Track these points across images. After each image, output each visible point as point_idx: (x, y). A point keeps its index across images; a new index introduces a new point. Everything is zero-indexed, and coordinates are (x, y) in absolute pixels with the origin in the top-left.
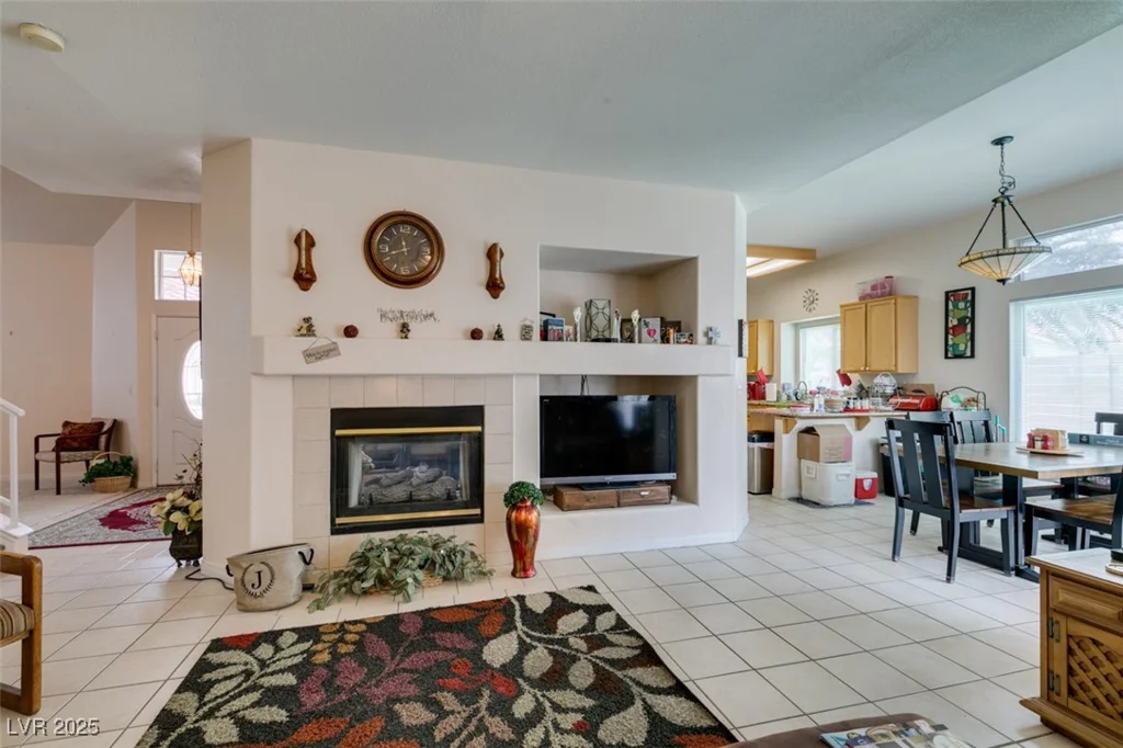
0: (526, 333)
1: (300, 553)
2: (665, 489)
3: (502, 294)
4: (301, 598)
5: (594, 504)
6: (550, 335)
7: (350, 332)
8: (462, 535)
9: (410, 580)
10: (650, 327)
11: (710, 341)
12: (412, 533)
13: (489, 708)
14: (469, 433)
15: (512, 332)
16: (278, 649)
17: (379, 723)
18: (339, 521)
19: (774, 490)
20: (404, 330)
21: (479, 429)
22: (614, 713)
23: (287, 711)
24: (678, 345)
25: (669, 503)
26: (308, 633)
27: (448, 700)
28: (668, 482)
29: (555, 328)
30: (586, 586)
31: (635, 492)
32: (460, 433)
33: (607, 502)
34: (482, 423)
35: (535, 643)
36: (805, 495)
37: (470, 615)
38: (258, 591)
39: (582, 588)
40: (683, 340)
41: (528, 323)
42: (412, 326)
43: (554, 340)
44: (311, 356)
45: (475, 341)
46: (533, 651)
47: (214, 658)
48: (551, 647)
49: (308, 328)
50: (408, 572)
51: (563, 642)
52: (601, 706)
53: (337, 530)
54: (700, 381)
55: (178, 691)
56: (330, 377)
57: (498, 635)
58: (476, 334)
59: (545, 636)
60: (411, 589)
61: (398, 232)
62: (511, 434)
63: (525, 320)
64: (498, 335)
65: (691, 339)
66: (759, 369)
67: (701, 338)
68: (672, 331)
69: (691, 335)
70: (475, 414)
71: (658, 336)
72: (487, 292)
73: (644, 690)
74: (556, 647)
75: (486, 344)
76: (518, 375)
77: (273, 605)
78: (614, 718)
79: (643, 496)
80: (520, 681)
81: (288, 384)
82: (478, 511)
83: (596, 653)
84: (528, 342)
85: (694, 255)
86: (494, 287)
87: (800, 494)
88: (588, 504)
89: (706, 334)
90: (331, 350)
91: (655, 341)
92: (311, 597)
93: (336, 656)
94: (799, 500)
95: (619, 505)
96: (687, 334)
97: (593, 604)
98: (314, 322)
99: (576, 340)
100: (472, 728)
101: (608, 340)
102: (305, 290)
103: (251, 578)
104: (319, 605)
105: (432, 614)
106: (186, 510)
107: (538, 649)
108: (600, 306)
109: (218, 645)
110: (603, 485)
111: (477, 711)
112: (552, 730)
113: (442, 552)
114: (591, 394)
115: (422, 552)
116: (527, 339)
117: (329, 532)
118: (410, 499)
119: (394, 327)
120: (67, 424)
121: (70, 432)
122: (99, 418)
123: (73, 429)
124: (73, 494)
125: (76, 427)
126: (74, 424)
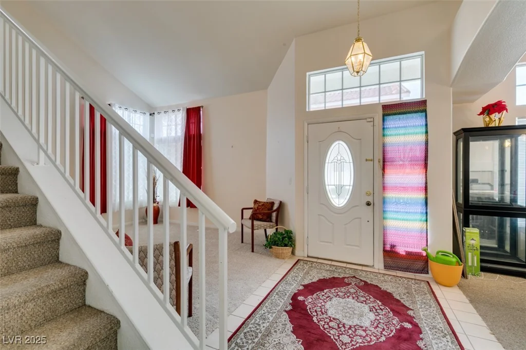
120: (256, 202)
121: (258, 208)
122: (271, 199)
123: (259, 206)
124: (261, 254)
125: (260, 204)
126: (260, 202)
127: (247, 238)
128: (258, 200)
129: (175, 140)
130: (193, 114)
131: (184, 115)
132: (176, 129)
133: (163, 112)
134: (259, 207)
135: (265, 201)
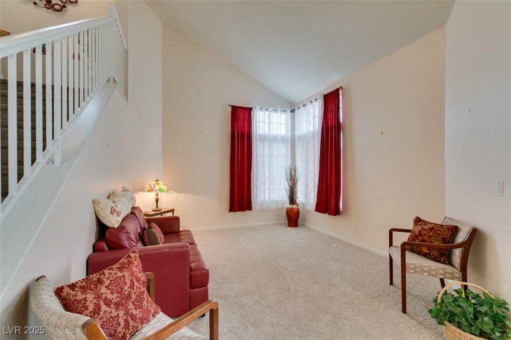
120: (418, 221)
121: (420, 232)
122: (452, 219)
123: (423, 229)
124: (420, 323)
125: (426, 227)
126: (425, 223)
128: (423, 218)
129: (313, 135)
130: (331, 100)
131: (321, 104)
132: (314, 122)
133: (301, 107)
134: (424, 232)
135: (439, 222)
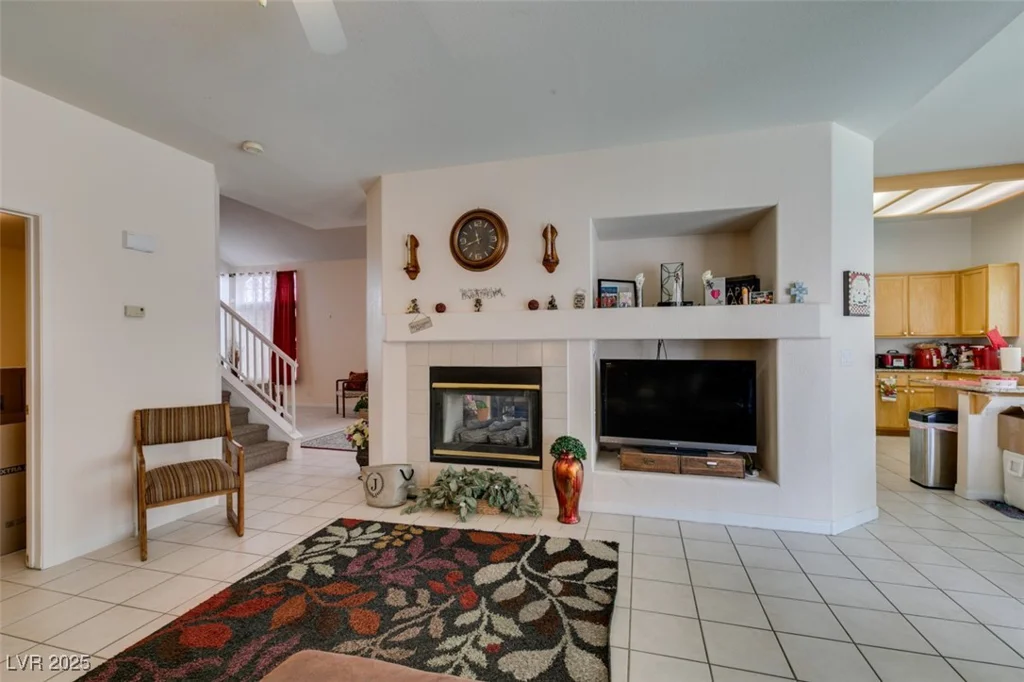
0: (579, 302)
1: (401, 471)
2: (740, 461)
3: (558, 268)
4: (402, 504)
5: (653, 467)
6: (604, 302)
7: (440, 308)
8: (523, 477)
9: (463, 504)
10: (714, 288)
11: (793, 299)
12: (482, 469)
13: (442, 612)
14: (530, 390)
15: (565, 301)
16: (364, 533)
17: (373, 595)
18: (436, 452)
19: (956, 486)
20: (478, 303)
21: (537, 387)
22: (528, 648)
23: (336, 571)
24: (753, 306)
25: (744, 478)
26: (387, 528)
27: (424, 596)
28: (744, 455)
29: (608, 295)
30: (610, 541)
31: (701, 461)
32: (523, 390)
33: (668, 467)
34: (539, 382)
35: (522, 576)
36: (1009, 499)
37: (495, 541)
38: (374, 493)
39: (605, 543)
40: (760, 299)
41: (580, 292)
42: (485, 301)
43: (607, 307)
44: (415, 327)
45: (533, 311)
46: (514, 582)
47: (332, 530)
48: (531, 582)
49: (415, 308)
50: (463, 498)
51: (545, 582)
52: (524, 639)
53: (434, 459)
54: (781, 346)
55: (300, 544)
56: (429, 343)
57: (501, 562)
58: (533, 305)
59: (535, 573)
60: (463, 512)
61: (473, 226)
62: (566, 393)
63: (577, 290)
64: (552, 305)
65: (771, 298)
66: (991, 327)
67: (781, 295)
68: (745, 290)
69: (771, 294)
70: (534, 374)
71: (723, 297)
72: (544, 268)
73: (574, 641)
74: (535, 584)
75: (542, 313)
76: (571, 340)
77: (382, 505)
78: (524, 653)
79: (708, 466)
80: (483, 599)
81: (402, 349)
82: (537, 459)
83: (564, 599)
84: (580, 310)
85: (772, 204)
86: (550, 263)
87: (1003, 497)
88: (645, 466)
89: (788, 291)
90: (427, 322)
91: (720, 302)
92: (411, 503)
93: (389, 546)
94: (999, 505)
95: (681, 472)
96: (765, 293)
97: (601, 558)
98: (417, 303)
99: (636, 305)
100: (420, 620)
101: (668, 304)
102: (413, 279)
103: (371, 483)
104: (409, 511)
105: (469, 534)
106: (362, 433)
107: (520, 581)
108: (672, 270)
109: (340, 523)
110: (670, 450)
111: (434, 610)
112: (469, 642)
113: (496, 487)
114: (671, 357)
115: (479, 485)
116: (579, 307)
117: (429, 459)
118: (488, 441)
119: (472, 302)
120: (351, 373)
121: (352, 378)
125: (355, 376)
127: (341, 411)
128: (354, 372)
129: (263, 307)
130: (284, 280)
131: (273, 278)
132: (264, 294)
133: (246, 273)
